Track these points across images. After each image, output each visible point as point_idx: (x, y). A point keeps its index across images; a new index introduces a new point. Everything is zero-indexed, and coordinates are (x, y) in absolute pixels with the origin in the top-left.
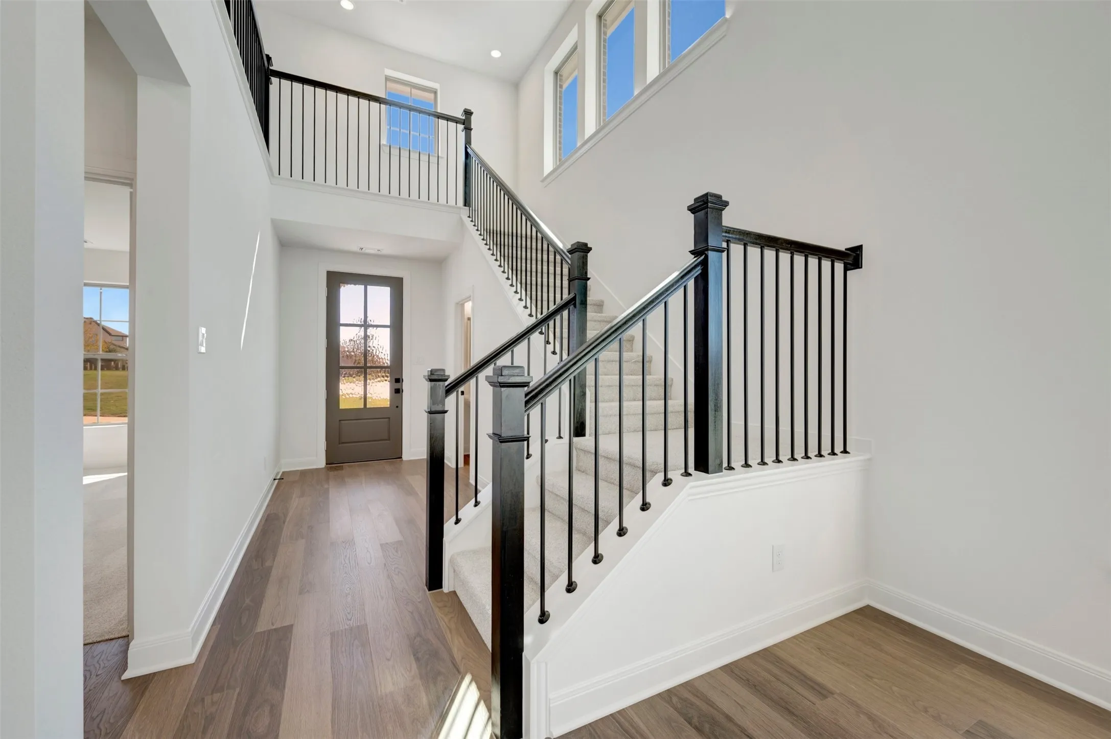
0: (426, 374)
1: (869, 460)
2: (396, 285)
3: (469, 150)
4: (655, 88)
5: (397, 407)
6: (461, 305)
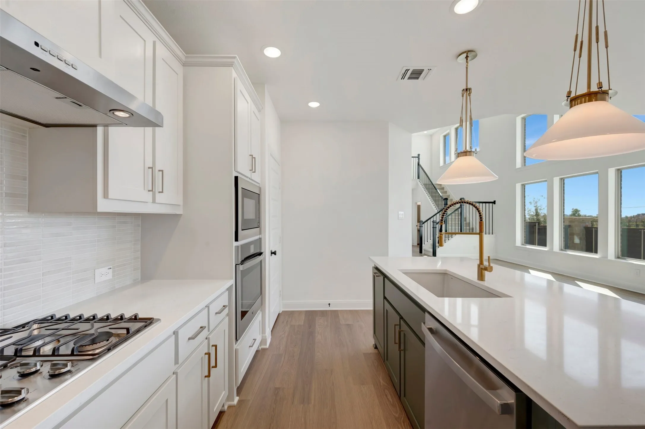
1: (496, 235)
3: (419, 165)
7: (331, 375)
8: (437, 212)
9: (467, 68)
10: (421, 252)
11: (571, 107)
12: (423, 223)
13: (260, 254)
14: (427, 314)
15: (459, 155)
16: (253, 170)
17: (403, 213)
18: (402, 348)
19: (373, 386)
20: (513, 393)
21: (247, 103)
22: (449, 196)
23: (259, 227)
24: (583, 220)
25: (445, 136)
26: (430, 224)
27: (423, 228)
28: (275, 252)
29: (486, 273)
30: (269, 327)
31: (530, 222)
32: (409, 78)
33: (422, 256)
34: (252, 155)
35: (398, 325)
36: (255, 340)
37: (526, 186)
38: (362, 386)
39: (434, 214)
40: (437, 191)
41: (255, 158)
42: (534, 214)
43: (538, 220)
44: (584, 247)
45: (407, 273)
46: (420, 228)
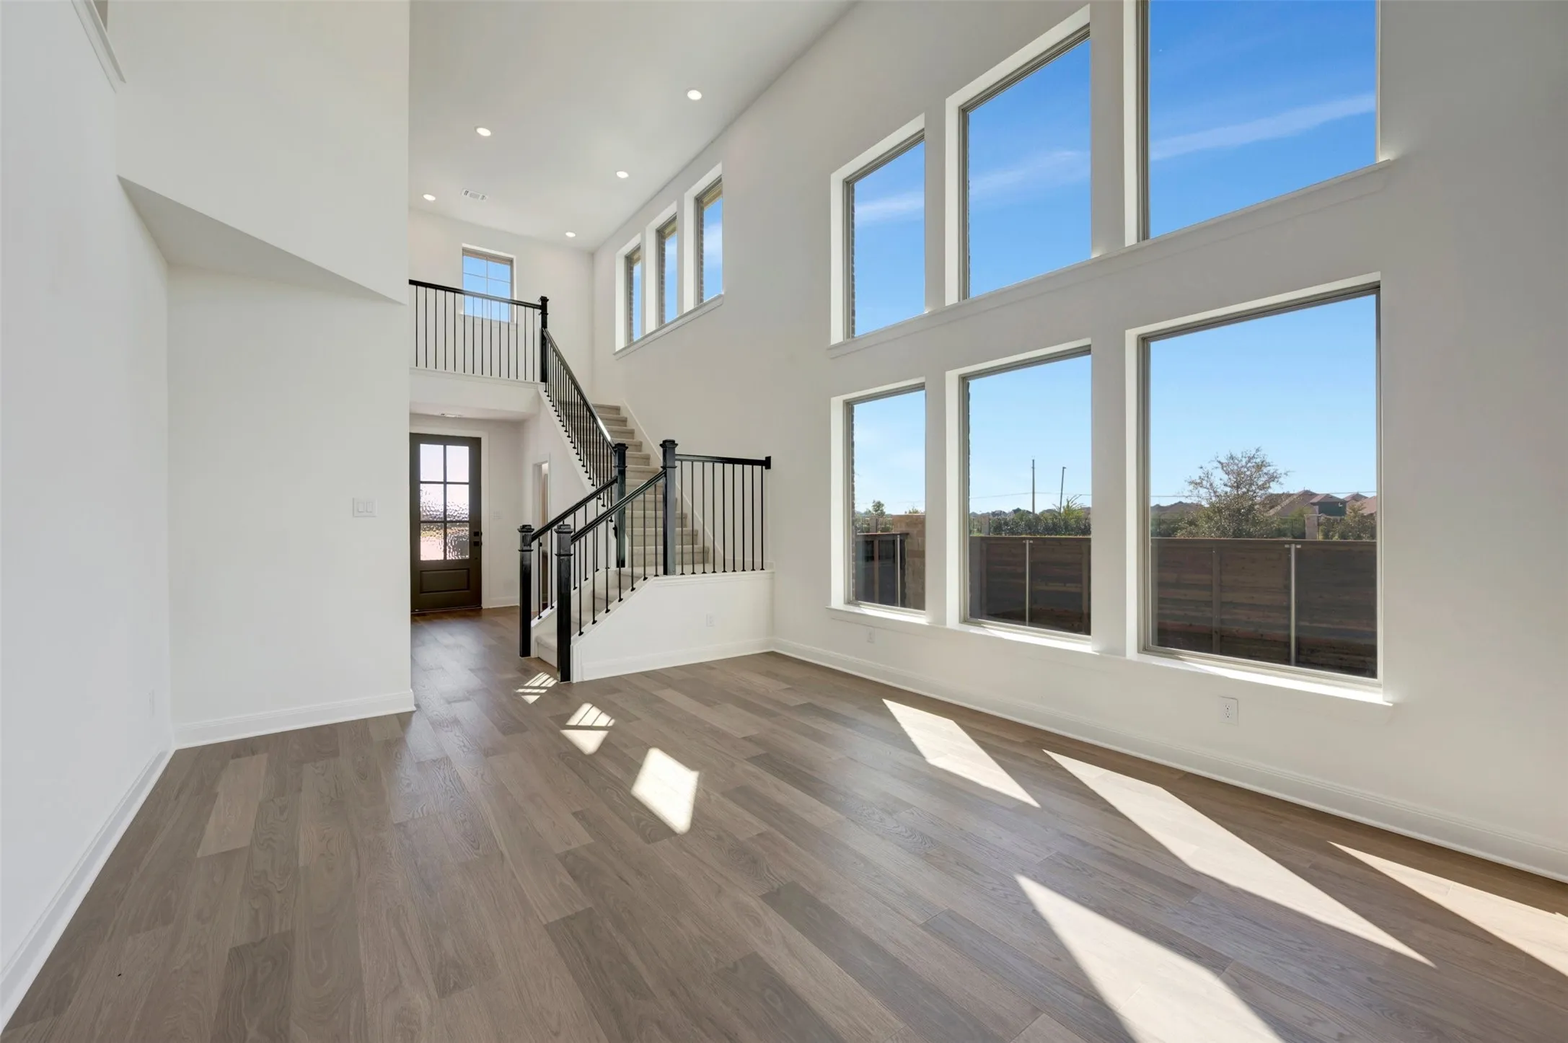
0: (519, 528)
1: (773, 573)
2: (475, 445)
3: (545, 334)
4: (690, 317)
5: (476, 558)
6: (539, 467)
10: (526, 648)
12: (535, 538)
22: (632, 435)
25: (630, 260)
37: (855, 407)
40: (597, 426)
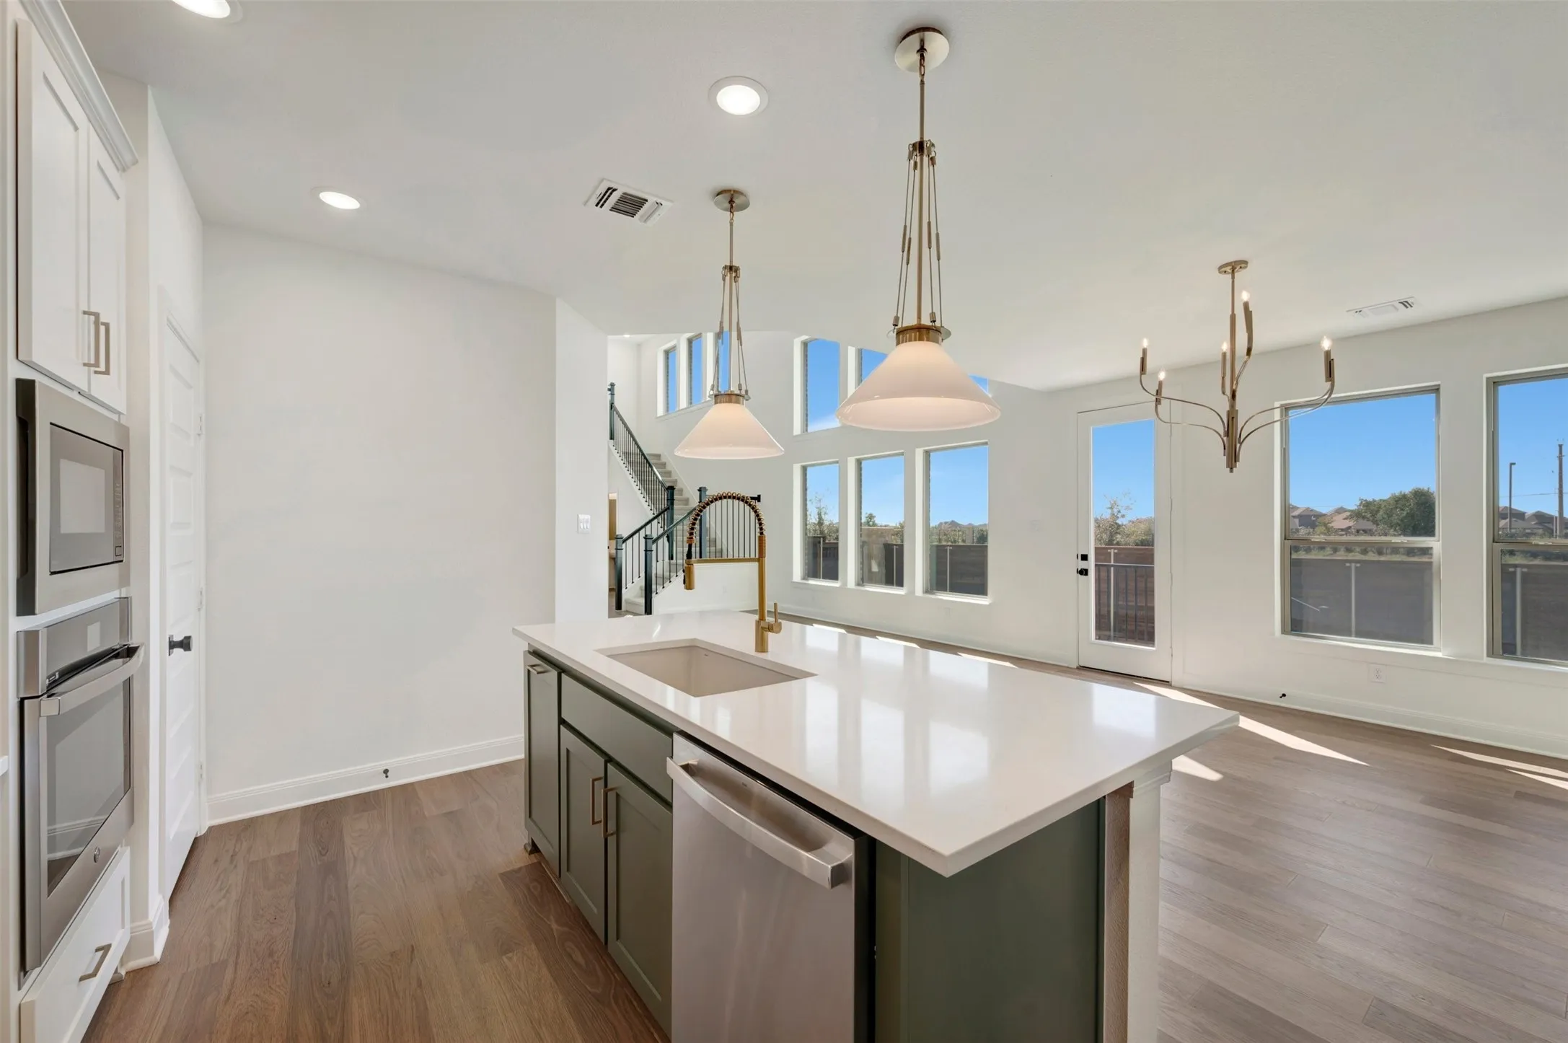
3: (613, 406)
7: (412, 960)
8: (651, 516)
9: (731, 224)
10: (619, 606)
11: (898, 343)
12: (625, 541)
13: (130, 652)
14: (676, 736)
15: (719, 397)
16: (100, 363)
17: (589, 517)
18: (612, 827)
19: (533, 946)
20: (850, 842)
21: (71, 128)
22: (676, 481)
23: (122, 561)
24: (882, 533)
25: (667, 353)
26: (639, 541)
27: (624, 551)
28: (185, 641)
29: (771, 637)
30: (161, 890)
31: (814, 537)
32: (613, 209)
33: (620, 615)
34: (97, 315)
35: (600, 779)
36: (105, 949)
37: (809, 469)
38: (504, 958)
39: (647, 521)
40: (652, 470)
41: (107, 326)
42: (816, 522)
43: (822, 532)
44: (884, 579)
45: (616, 656)
46: (617, 552)
